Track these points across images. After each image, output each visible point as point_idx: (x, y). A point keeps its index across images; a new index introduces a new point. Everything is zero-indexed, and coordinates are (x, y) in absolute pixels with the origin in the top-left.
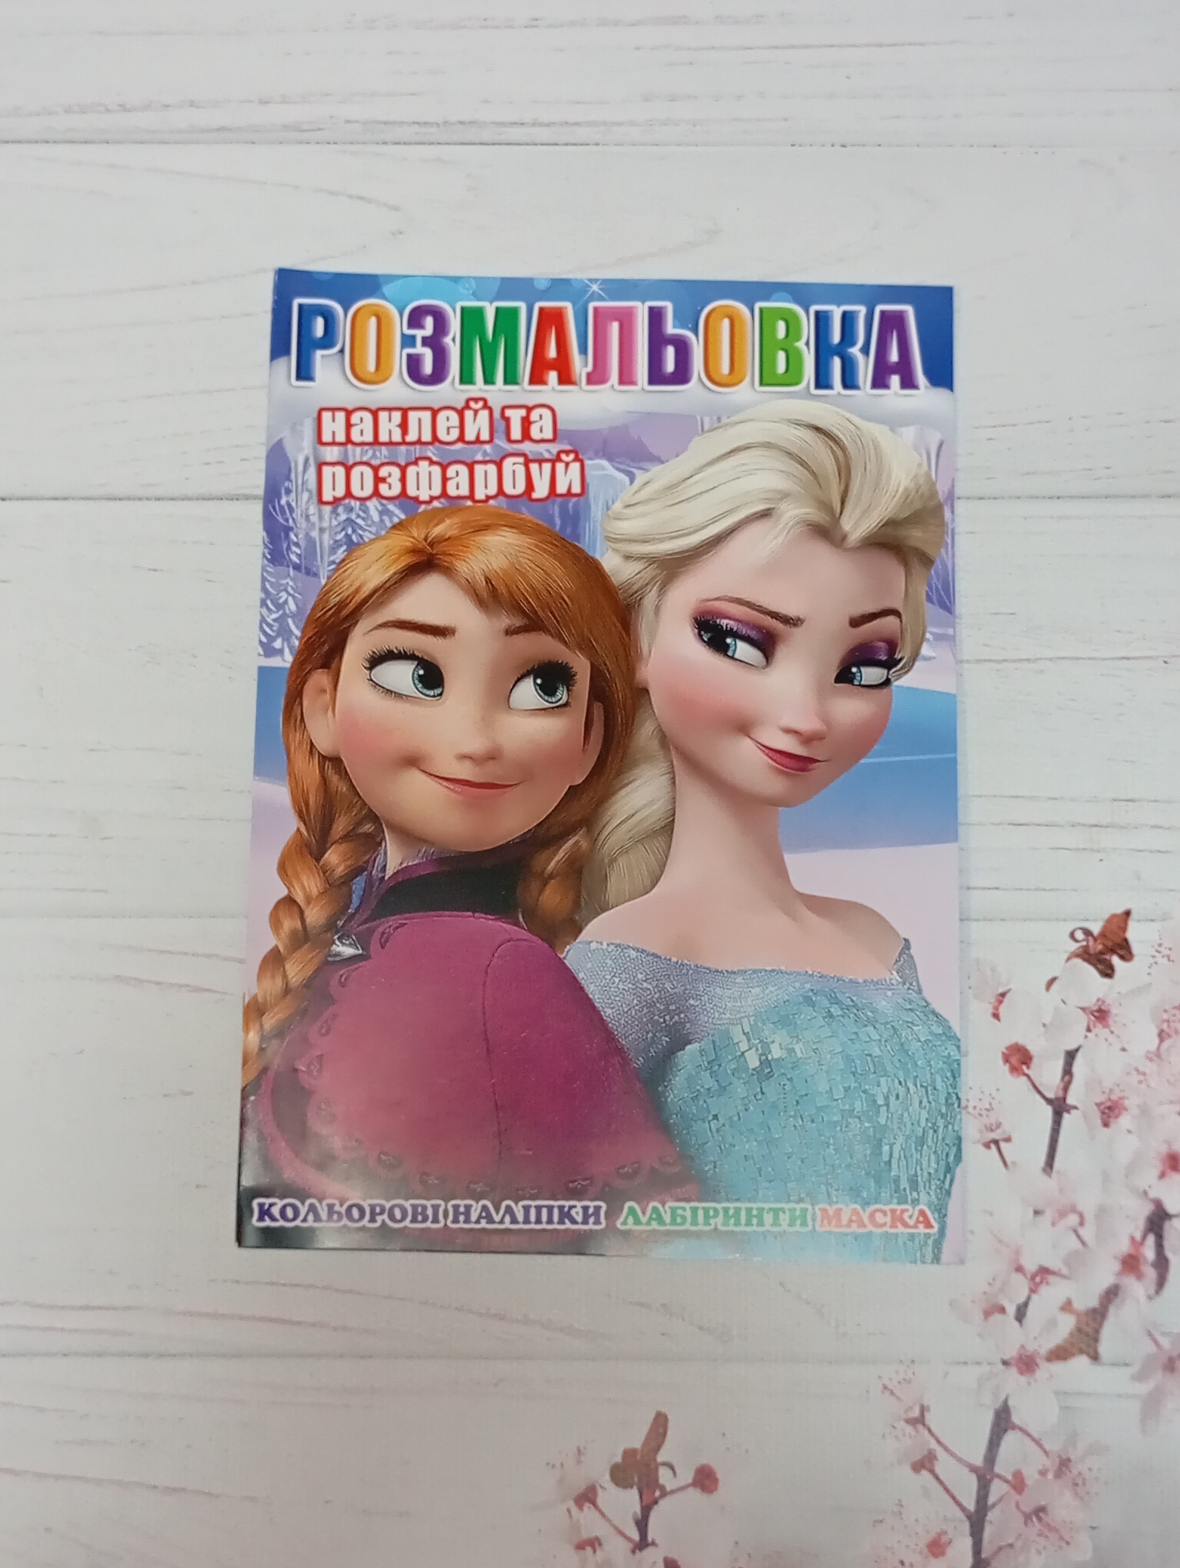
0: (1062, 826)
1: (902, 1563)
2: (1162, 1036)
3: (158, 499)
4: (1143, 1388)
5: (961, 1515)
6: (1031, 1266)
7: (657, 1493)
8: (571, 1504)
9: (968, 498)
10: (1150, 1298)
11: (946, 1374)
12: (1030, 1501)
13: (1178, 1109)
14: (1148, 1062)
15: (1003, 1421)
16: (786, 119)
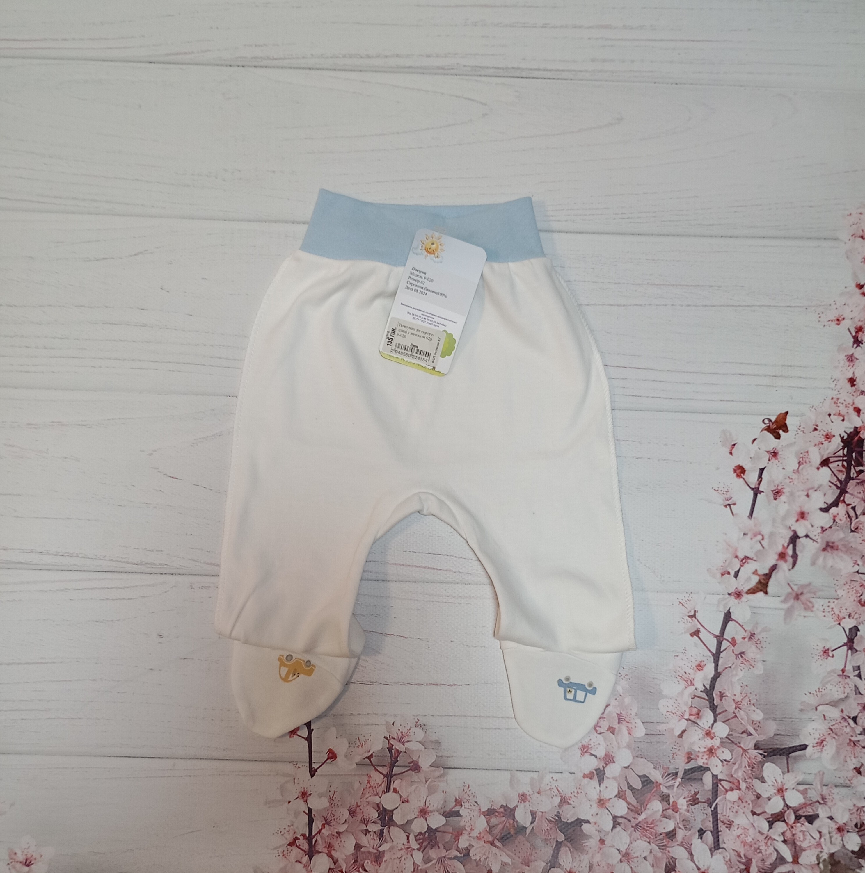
0: (761, 376)
1: (686, 673)
2: (800, 463)
4: (785, 606)
5: (710, 654)
6: (741, 556)
9: (726, 237)
10: (789, 570)
11: (705, 598)
12: (738, 649)
13: (806, 493)
14: (794, 474)
15: (728, 617)
16: (652, 72)
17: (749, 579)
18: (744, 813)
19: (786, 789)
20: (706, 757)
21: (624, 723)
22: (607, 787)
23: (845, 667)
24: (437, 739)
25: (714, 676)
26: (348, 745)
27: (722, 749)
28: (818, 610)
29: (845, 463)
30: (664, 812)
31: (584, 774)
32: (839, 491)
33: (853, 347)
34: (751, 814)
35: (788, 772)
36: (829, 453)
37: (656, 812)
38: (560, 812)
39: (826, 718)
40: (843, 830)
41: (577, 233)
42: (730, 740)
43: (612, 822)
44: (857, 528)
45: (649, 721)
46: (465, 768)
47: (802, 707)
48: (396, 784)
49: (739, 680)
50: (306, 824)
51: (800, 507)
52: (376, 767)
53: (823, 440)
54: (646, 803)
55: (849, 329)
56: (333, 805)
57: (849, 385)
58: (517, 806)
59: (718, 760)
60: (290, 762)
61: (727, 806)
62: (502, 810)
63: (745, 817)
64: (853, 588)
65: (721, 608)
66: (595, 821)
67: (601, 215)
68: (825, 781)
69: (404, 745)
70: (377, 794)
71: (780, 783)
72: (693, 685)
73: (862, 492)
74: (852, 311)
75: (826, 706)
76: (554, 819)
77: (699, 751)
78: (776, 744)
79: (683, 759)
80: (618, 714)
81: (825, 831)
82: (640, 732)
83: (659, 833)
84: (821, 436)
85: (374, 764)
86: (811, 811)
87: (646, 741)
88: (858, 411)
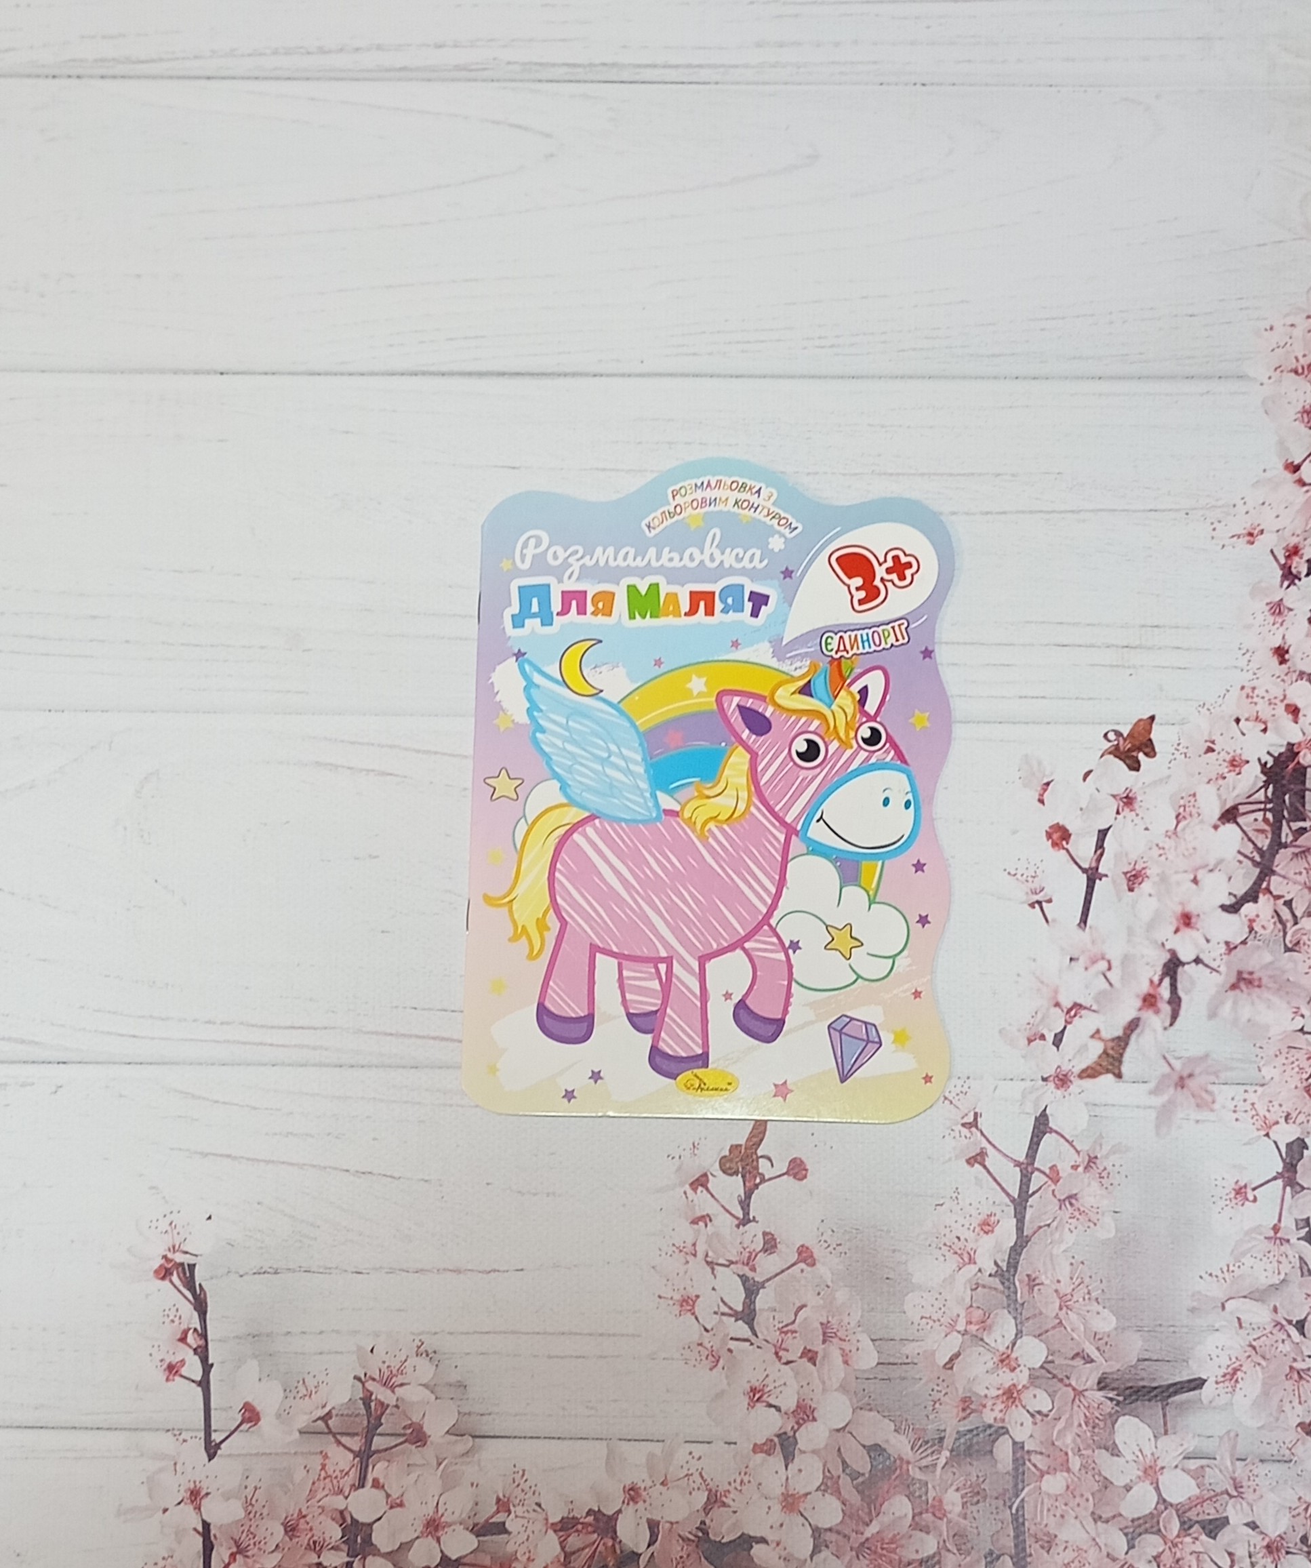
0: (1099, 647)
1: (958, 1238)
2: (1178, 818)
3: (350, 374)
4: (1158, 1101)
5: (1007, 1200)
6: (1067, 1004)
7: (758, 1180)
8: (687, 1188)
9: (1025, 378)
10: (1165, 1029)
11: (995, 1088)
12: (1062, 1190)
13: (1192, 877)
14: (1167, 839)
15: (1042, 1126)
16: (875, 63)
17: (1083, 1048)
18: (1076, 1518)
19: (1163, 1468)
20: (1001, 1406)
21: (835, 1340)
22: (800, 1471)
23: (1280, 1220)
24: (459, 1378)
25: (1016, 1243)
26: (282, 1394)
27: (1032, 1391)
28: (1224, 1107)
29: (1269, 816)
30: (917, 1518)
31: (755, 1445)
32: (1257, 871)
33: (1281, 586)
34: (1090, 1519)
35: (1166, 1433)
36: (1237, 796)
37: (900, 1518)
38: (708, 1522)
39: (1243, 1325)
40: (1278, 1550)
41: (732, 377)
42: (1049, 1372)
43: (812, 1540)
44: (1298, 943)
45: (886, 1336)
46: (515, 1437)
47: (1195, 1304)
48: (378, 1470)
49: (1065, 1251)
50: (199, 1552)
51: (1182, 904)
52: (339, 1437)
53: (1226, 770)
54: (880, 1499)
55: (1272, 552)
56: (252, 1515)
57: (1275, 661)
58: (620, 1511)
59: (1025, 1412)
60: (168, 1431)
61: (1042, 1503)
62: (590, 1519)
63: (1079, 1526)
64: (1293, 1063)
65: (1029, 1107)
66: (777, 1539)
67: (779, 340)
68: (1241, 1450)
69: (393, 1392)
70: (341, 1491)
71: (1149, 1456)
72: (975, 1263)
73: (1304, 872)
74: (1277, 516)
75: (1243, 1300)
76: (696, 1536)
77: (986, 1396)
78: (1142, 1379)
79: (955, 1411)
80: (822, 1324)
81: (1241, 1551)
82: (867, 1358)
83: (905, 1560)
84: (1220, 762)
85: (334, 1430)
86: (1213, 1511)
87: (880, 1376)
88: (1294, 711)
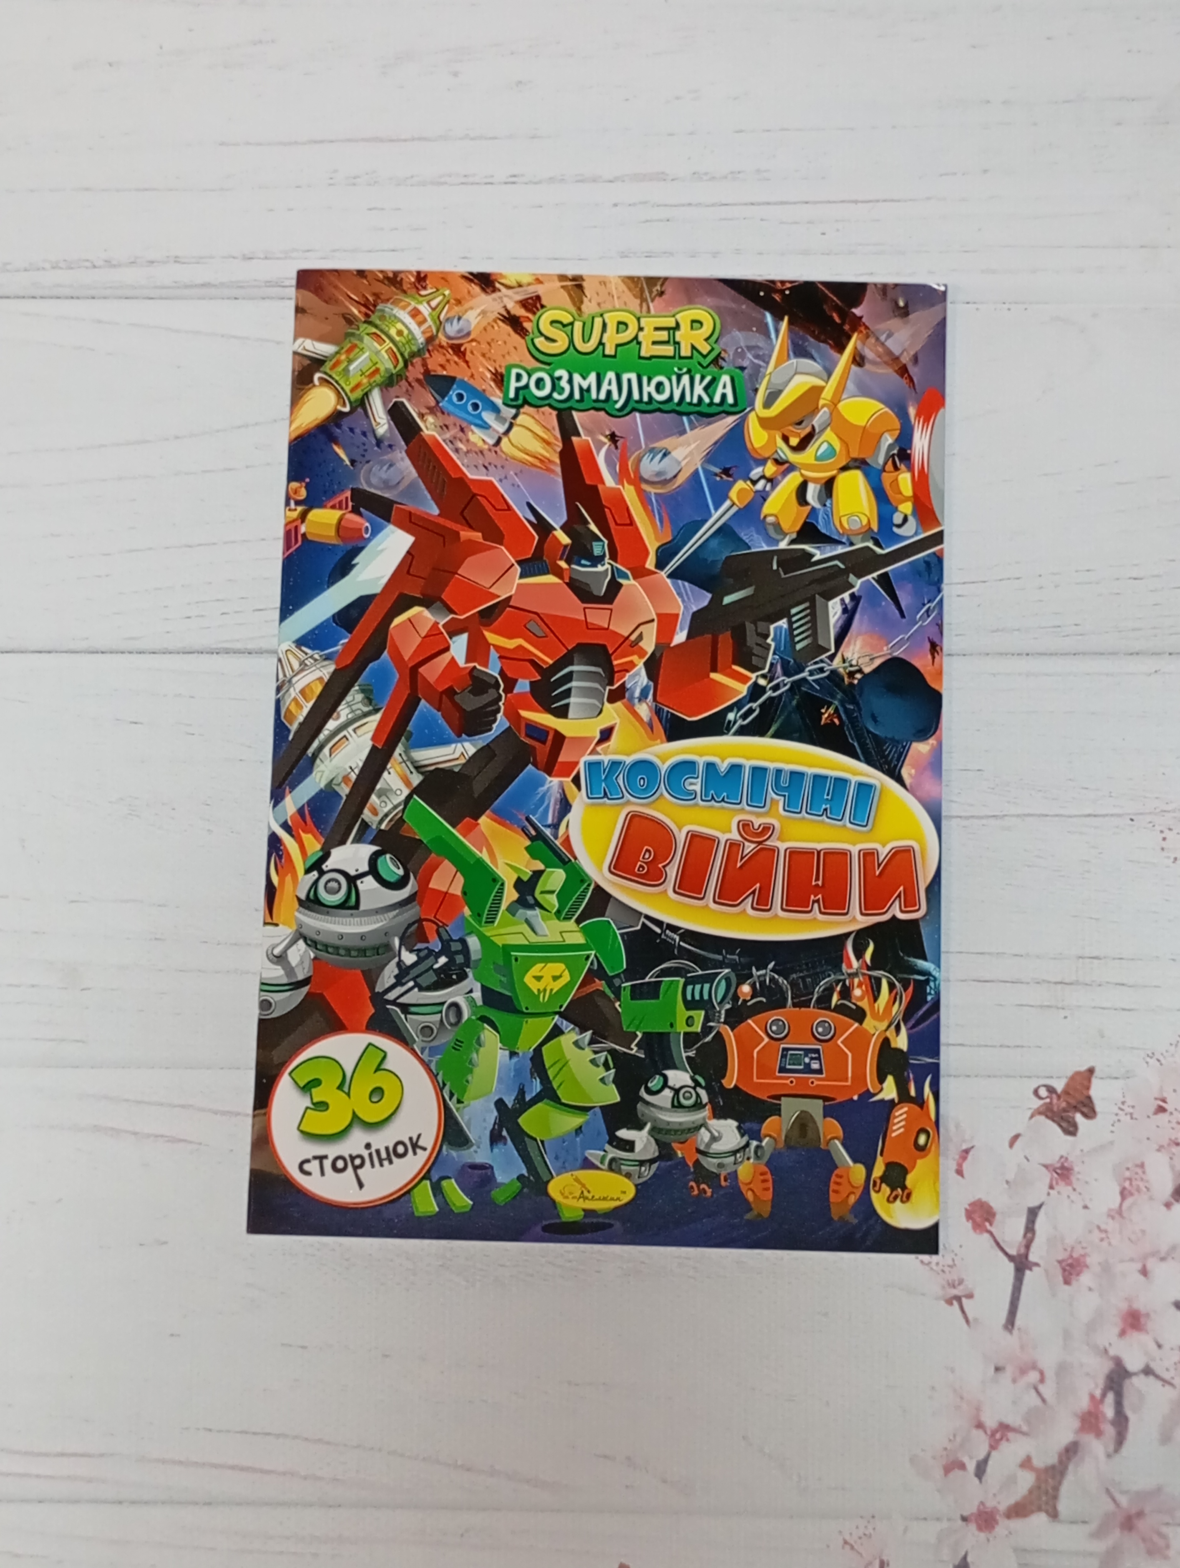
0: (1028, 983)
2: (1124, 1194)
3: (140, 653)
4: (1100, 1546)
6: (991, 1423)
10: (1109, 1456)
11: (905, 1530)
13: (1139, 1266)
14: (1110, 1221)
17: (1011, 1480)
51: (1128, 1300)
65: (946, 1554)
84: (1174, 1125)
